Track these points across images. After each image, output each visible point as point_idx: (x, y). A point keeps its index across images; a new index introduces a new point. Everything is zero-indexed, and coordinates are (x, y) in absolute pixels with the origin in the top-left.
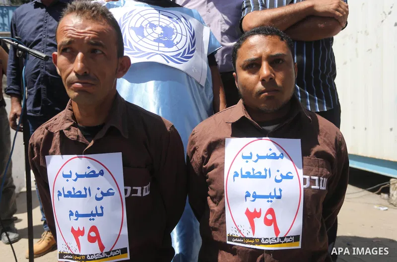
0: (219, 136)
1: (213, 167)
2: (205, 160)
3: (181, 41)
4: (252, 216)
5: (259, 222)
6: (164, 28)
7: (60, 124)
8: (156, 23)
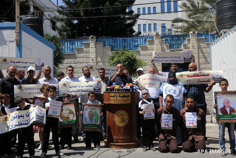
0: (184, 112)
1: (184, 116)
2: (182, 116)
3: (177, 92)
4: (190, 123)
5: (191, 124)
6: (174, 90)
7: (165, 109)
8: (172, 89)
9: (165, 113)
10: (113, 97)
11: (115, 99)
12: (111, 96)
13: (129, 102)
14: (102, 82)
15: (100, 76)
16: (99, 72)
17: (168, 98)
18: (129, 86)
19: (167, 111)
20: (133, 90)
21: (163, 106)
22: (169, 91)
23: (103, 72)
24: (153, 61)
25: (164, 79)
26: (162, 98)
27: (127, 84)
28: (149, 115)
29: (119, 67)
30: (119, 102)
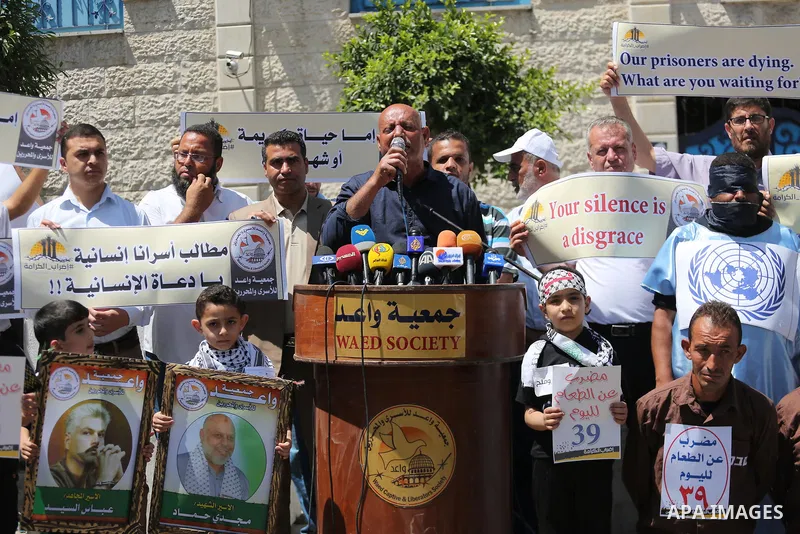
3: (767, 286)
7: (683, 398)
8: (735, 265)
9: (684, 422)
10: (352, 319)
11: (369, 332)
12: (338, 318)
13: (460, 352)
14: (286, 223)
15: (275, 182)
16: (265, 158)
17: (706, 324)
18: (459, 251)
19: (696, 408)
20: (481, 276)
21: (673, 376)
22: (716, 278)
23: (290, 161)
24: (614, 81)
25: (690, 198)
26: (673, 320)
27: (445, 236)
28: (588, 439)
29: (393, 127)
30: (396, 353)
